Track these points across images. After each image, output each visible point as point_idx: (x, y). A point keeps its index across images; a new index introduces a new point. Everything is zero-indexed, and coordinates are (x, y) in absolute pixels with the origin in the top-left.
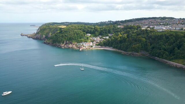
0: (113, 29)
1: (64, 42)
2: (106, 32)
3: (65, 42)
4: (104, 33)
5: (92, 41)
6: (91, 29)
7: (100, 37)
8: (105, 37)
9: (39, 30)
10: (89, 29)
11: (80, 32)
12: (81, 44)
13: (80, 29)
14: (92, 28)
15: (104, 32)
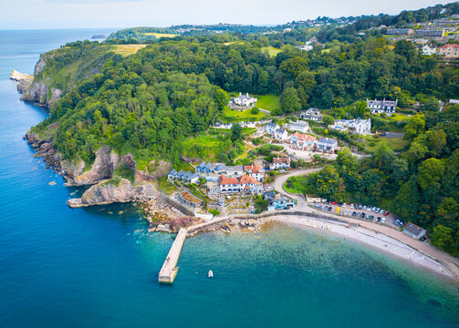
0: (397, 69)
1: (93, 158)
2: (350, 91)
3: (98, 160)
4: (337, 94)
5: (261, 152)
6: (262, 64)
7: (311, 123)
8: (344, 118)
9: (43, 64)
10: (248, 68)
11: (192, 91)
12: (194, 180)
13: (201, 68)
14: (263, 61)
15: (341, 86)
